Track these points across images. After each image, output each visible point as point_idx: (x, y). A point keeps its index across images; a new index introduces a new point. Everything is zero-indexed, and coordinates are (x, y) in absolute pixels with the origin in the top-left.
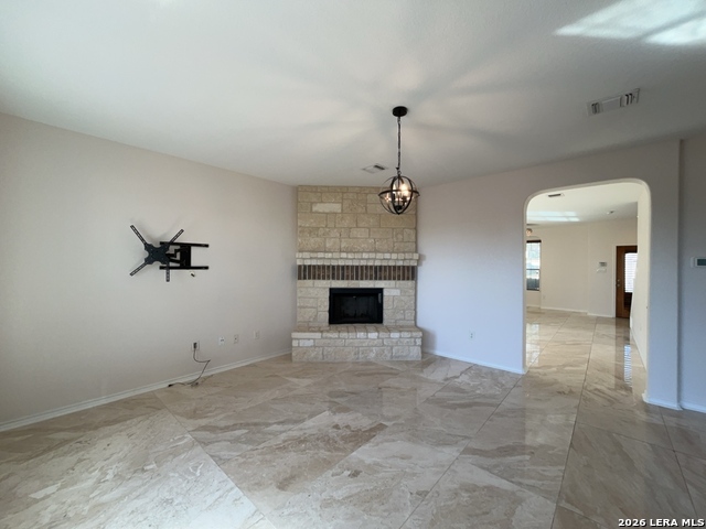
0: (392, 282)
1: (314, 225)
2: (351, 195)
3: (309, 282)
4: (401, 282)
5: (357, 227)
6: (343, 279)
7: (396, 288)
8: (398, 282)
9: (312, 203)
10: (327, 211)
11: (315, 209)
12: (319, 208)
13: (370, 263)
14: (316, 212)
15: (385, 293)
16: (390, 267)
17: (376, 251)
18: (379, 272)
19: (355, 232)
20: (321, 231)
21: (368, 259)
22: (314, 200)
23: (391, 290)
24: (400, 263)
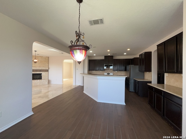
8: (45, 72)
13: (39, 69)
15: (42, 74)
18: (41, 71)
24: (45, 69)
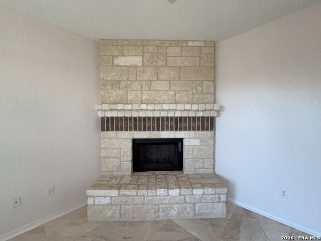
0: (192, 133)
1: (116, 78)
2: (151, 49)
3: (112, 134)
4: (201, 132)
5: (158, 80)
6: (145, 130)
7: (195, 138)
8: (198, 132)
9: (114, 57)
10: (128, 64)
11: (117, 62)
12: (120, 61)
13: (171, 115)
14: (118, 66)
15: (185, 143)
16: (190, 118)
17: (176, 103)
18: (179, 123)
19: (155, 85)
20: (123, 84)
21: (168, 110)
22: (116, 53)
23: (191, 140)
24: (200, 114)
